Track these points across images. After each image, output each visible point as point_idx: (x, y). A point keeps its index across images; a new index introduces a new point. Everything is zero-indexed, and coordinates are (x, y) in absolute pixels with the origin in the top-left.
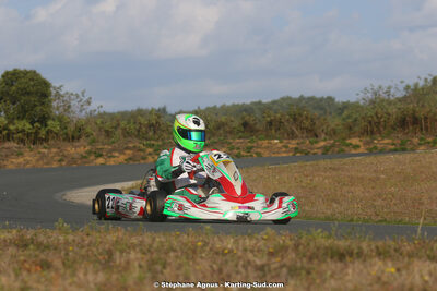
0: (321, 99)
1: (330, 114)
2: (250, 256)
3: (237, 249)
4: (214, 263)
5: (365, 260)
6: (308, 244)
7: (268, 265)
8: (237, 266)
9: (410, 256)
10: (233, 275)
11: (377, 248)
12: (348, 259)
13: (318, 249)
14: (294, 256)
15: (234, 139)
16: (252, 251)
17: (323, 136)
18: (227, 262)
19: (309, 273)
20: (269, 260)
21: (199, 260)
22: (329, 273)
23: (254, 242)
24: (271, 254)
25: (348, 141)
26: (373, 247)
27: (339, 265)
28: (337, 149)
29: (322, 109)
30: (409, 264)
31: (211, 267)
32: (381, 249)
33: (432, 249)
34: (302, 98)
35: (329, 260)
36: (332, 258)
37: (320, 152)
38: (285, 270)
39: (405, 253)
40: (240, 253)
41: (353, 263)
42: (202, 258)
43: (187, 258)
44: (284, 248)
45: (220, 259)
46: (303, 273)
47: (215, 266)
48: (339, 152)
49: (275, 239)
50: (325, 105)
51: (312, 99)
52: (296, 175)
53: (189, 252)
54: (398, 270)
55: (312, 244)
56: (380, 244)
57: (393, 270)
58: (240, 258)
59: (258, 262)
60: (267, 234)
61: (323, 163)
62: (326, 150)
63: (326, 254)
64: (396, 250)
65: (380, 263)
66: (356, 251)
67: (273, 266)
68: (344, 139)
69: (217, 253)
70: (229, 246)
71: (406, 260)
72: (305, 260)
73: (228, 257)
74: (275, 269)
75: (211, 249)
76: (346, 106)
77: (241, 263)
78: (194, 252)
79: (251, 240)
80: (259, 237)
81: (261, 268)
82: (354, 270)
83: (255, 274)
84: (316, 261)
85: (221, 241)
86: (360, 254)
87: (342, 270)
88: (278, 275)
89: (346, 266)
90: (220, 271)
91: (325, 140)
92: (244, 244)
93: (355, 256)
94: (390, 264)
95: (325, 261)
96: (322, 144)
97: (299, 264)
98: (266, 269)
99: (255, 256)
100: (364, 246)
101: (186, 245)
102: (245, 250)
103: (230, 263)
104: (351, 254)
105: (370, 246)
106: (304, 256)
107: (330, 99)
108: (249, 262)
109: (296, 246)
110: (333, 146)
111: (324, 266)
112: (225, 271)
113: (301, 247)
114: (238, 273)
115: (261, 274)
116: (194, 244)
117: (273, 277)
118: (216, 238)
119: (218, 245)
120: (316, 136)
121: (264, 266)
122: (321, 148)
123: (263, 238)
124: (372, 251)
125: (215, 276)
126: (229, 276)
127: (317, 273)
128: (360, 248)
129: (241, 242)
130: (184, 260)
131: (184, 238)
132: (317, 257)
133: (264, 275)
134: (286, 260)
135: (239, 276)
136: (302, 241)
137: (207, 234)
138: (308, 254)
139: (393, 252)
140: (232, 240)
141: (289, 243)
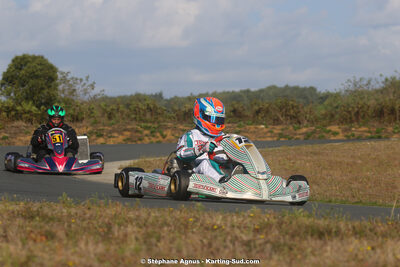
0: (304, 89)
1: (312, 102)
2: (237, 232)
3: (226, 225)
4: (205, 237)
5: (342, 239)
6: (291, 223)
7: (254, 241)
8: (225, 241)
9: (384, 236)
10: (222, 249)
11: (354, 228)
12: (327, 237)
13: (299, 227)
14: (277, 232)
16: (239, 227)
17: (305, 123)
18: (216, 237)
19: (291, 249)
20: (254, 236)
21: (190, 234)
22: (309, 250)
23: (241, 219)
24: (257, 231)
25: (328, 128)
26: (350, 226)
27: (319, 242)
28: (317, 136)
29: (305, 98)
30: (382, 243)
31: (201, 241)
32: (357, 229)
34: (286, 87)
35: (309, 237)
36: (312, 235)
37: (302, 137)
38: (269, 246)
39: (379, 233)
40: (228, 229)
41: (332, 241)
42: (193, 232)
43: (179, 232)
44: (269, 226)
45: (209, 234)
46: (286, 249)
47: (205, 240)
48: (319, 138)
49: (260, 218)
50: (307, 95)
51: (296, 88)
52: (280, 158)
53: (182, 227)
54: (373, 248)
55: (294, 223)
56: (357, 224)
57: (369, 248)
58: (228, 233)
59: (245, 238)
60: (252, 212)
61: (304, 148)
62: (307, 136)
63: (307, 232)
64: (371, 230)
65: (356, 242)
66: (334, 230)
67: (258, 242)
68: (325, 126)
69: (207, 229)
70: (218, 223)
71: (380, 239)
72: (287, 237)
73: (217, 233)
74: (260, 245)
75: (202, 225)
76: (327, 96)
77: (229, 238)
78: (186, 227)
79: (238, 217)
80: (246, 214)
81: (247, 244)
82: (332, 248)
83: (241, 249)
84: (297, 238)
85: (211, 217)
86: (338, 233)
87: (322, 246)
88: (262, 251)
89: (325, 244)
90: (210, 245)
91: (306, 127)
92: (232, 220)
93: (333, 234)
94: (365, 243)
95: (306, 239)
96: (304, 130)
97: (282, 241)
98: (252, 244)
99: (242, 232)
100: (342, 225)
101: (178, 220)
102: (233, 226)
103: (219, 238)
104: (330, 233)
105: (347, 225)
106: (287, 233)
107: (312, 89)
108: (236, 238)
109: (280, 224)
110: (314, 132)
111: (305, 243)
112: (214, 245)
113: (284, 226)
114: (226, 247)
115: (247, 249)
116: (186, 220)
117: (258, 252)
118: (206, 215)
119: (208, 221)
120: (300, 123)
121: (249, 241)
122: (303, 134)
123: (249, 216)
124: (349, 230)
125: (205, 249)
126: (218, 250)
127: (298, 249)
128: (337, 227)
129: (229, 219)
130: (177, 234)
131: (177, 214)
132: (298, 235)
133: (250, 250)
134: (270, 237)
135: (227, 251)
136: (285, 219)
137: (198, 211)
138: (290, 231)
139: (368, 232)
140: (221, 217)
141: (273, 221)
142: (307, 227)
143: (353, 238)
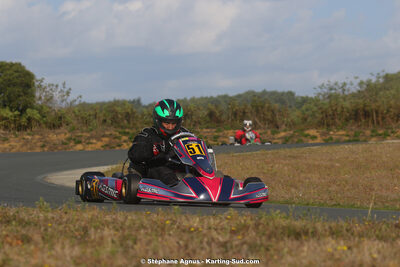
0: (283, 94)
1: (290, 107)
2: (214, 233)
3: (203, 227)
4: (181, 239)
5: (319, 239)
6: (268, 224)
7: (231, 242)
8: (201, 242)
9: (361, 236)
10: (198, 250)
11: (330, 228)
12: (304, 237)
13: (276, 228)
14: (254, 234)
15: (202, 129)
16: (216, 230)
17: (284, 127)
18: (192, 238)
19: (267, 250)
20: (231, 237)
21: (167, 237)
22: (286, 250)
23: (218, 221)
24: (233, 232)
25: (306, 132)
26: (327, 227)
27: (296, 243)
28: (296, 140)
29: (283, 102)
30: (360, 242)
31: (178, 243)
32: (334, 229)
33: (380, 230)
34: (264, 92)
35: (286, 239)
36: (289, 236)
37: (280, 141)
38: (245, 247)
39: (356, 233)
40: (205, 231)
41: (308, 241)
42: (170, 235)
43: (156, 235)
44: (246, 227)
45: (186, 236)
46: (262, 249)
47: (181, 242)
48: (297, 142)
49: (237, 219)
50: (286, 99)
51: (274, 93)
52: (258, 162)
53: (159, 229)
54: (349, 248)
55: (271, 224)
56: (333, 224)
57: (345, 248)
58: (205, 235)
59: (221, 239)
60: (230, 214)
61: (282, 152)
62: (286, 140)
63: (283, 233)
64: (347, 230)
65: (333, 242)
66: (311, 230)
67: (235, 243)
68: (303, 130)
69: (184, 231)
70: (195, 225)
71: (357, 239)
72: (264, 238)
73: (194, 235)
74: (237, 246)
75: (178, 227)
76: (305, 100)
77: (206, 239)
78: (163, 229)
79: (215, 219)
80: (223, 217)
81: (224, 245)
82: (309, 248)
83: (218, 250)
84: (274, 239)
85: (188, 220)
86: (315, 233)
87: (298, 247)
88: (239, 252)
89: (302, 244)
90: (186, 246)
91: (285, 131)
92: (209, 223)
93: (310, 235)
94: (342, 242)
95: (282, 239)
96: (283, 134)
97: (258, 242)
98: (229, 245)
99: (219, 234)
100: (319, 226)
101: (155, 223)
102: (210, 228)
103: (196, 240)
104: (306, 233)
105: (324, 226)
106: (264, 234)
107: (291, 94)
108: (213, 239)
109: (257, 226)
110: (292, 136)
111: (281, 244)
112: (191, 247)
113: (260, 227)
114: (202, 248)
115: (223, 250)
116: (163, 222)
117: (234, 253)
118: (183, 218)
119: (185, 224)
120: (277, 127)
121: (226, 243)
122: (281, 138)
123: (227, 218)
124: (326, 231)
125: (181, 251)
126: (194, 251)
127: (275, 250)
128: (314, 228)
129: (206, 221)
130: (154, 237)
131: (155, 217)
132: (275, 236)
133: (227, 251)
134: (247, 238)
135: (203, 252)
136: (262, 221)
137: (175, 214)
138: (267, 232)
139: (345, 232)
140: (198, 219)
141: (250, 223)
142: (284, 228)
143: (330, 239)
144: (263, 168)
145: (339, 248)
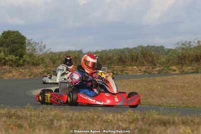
0: (158, 47)
1: (162, 54)
2: (120, 123)
3: (114, 119)
4: (102, 126)
5: (176, 126)
6: (149, 118)
11: (182, 120)
12: (168, 125)
13: (153, 120)
14: (141, 123)
15: (115, 66)
16: (121, 121)
17: (158, 65)
18: (108, 126)
19: (148, 132)
20: (129, 125)
21: (95, 125)
24: (130, 122)
25: (171, 68)
26: (180, 120)
27: (163, 128)
29: (158, 52)
30: (198, 128)
31: (101, 128)
32: (184, 121)
34: (148, 46)
35: (158, 126)
36: (160, 124)
37: (157, 73)
38: (137, 130)
39: (196, 123)
40: (115, 122)
41: (170, 127)
42: (97, 124)
43: (90, 124)
44: (137, 119)
46: (146, 132)
48: (166, 73)
50: (160, 50)
51: (153, 47)
52: (145, 84)
54: (192, 131)
55: (151, 118)
56: (184, 118)
57: (190, 131)
58: (115, 124)
59: (124, 126)
60: (129, 112)
61: (159, 78)
62: (160, 72)
63: (157, 123)
64: (191, 121)
65: (184, 127)
66: (172, 121)
68: (168, 67)
69: (104, 122)
70: (110, 118)
71: (196, 126)
72: (147, 126)
73: (110, 123)
75: (101, 120)
76: (169, 50)
77: (116, 126)
78: (93, 121)
79: (121, 115)
80: (125, 114)
84: (152, 126)
85: (106, 115)
86: (174, 123)
87: (165, 130)
89: (167, 129)
91: (159, 67)
93: (171, 123)
94: (188, 128)
95: (157, 126)
96: (158, 69)
97: (144, 128)
99: (123, 123)
100: (176, 119)
101: (89, 117)
102: (118, 120)
105: (178, 119)
106: (147, 123)
107: (162, 47)
108: (119, 126)
109: (143, 119)
110: (163, 70)
111: (156, 129)
113: (145, 119)
116: (93, 117)
118: (104, 114)
119: (105, 118)
120: (155, 65)
121: (126, 128)
123: (127, 115)
124: (180, 121)
128: (174, 120)
129: (116, 116)
130: (88, 125)
131: (89, 114)
132: (153, 124)
134: (137, 126)
136: (146, 116)
137: (99, 112)
138: (149, 123)
139: (190, 122)
140: (112, 115)
141: (140, 117)
142: (157, 120)
143: (182, 126)
144: (147, 87)
145: (187, 131)
